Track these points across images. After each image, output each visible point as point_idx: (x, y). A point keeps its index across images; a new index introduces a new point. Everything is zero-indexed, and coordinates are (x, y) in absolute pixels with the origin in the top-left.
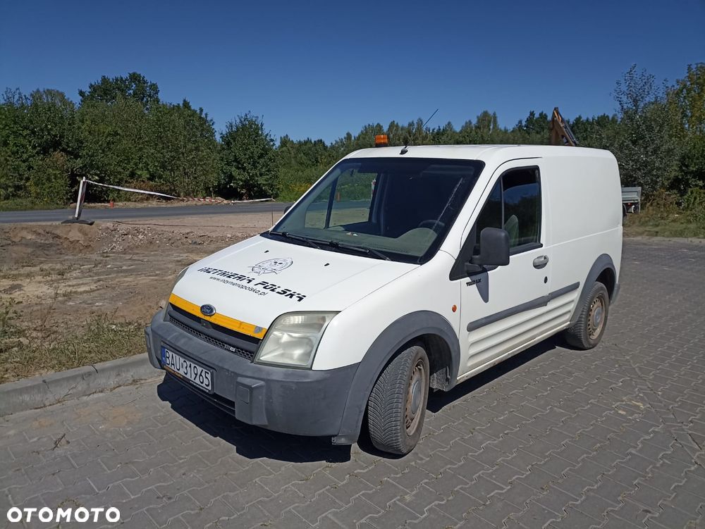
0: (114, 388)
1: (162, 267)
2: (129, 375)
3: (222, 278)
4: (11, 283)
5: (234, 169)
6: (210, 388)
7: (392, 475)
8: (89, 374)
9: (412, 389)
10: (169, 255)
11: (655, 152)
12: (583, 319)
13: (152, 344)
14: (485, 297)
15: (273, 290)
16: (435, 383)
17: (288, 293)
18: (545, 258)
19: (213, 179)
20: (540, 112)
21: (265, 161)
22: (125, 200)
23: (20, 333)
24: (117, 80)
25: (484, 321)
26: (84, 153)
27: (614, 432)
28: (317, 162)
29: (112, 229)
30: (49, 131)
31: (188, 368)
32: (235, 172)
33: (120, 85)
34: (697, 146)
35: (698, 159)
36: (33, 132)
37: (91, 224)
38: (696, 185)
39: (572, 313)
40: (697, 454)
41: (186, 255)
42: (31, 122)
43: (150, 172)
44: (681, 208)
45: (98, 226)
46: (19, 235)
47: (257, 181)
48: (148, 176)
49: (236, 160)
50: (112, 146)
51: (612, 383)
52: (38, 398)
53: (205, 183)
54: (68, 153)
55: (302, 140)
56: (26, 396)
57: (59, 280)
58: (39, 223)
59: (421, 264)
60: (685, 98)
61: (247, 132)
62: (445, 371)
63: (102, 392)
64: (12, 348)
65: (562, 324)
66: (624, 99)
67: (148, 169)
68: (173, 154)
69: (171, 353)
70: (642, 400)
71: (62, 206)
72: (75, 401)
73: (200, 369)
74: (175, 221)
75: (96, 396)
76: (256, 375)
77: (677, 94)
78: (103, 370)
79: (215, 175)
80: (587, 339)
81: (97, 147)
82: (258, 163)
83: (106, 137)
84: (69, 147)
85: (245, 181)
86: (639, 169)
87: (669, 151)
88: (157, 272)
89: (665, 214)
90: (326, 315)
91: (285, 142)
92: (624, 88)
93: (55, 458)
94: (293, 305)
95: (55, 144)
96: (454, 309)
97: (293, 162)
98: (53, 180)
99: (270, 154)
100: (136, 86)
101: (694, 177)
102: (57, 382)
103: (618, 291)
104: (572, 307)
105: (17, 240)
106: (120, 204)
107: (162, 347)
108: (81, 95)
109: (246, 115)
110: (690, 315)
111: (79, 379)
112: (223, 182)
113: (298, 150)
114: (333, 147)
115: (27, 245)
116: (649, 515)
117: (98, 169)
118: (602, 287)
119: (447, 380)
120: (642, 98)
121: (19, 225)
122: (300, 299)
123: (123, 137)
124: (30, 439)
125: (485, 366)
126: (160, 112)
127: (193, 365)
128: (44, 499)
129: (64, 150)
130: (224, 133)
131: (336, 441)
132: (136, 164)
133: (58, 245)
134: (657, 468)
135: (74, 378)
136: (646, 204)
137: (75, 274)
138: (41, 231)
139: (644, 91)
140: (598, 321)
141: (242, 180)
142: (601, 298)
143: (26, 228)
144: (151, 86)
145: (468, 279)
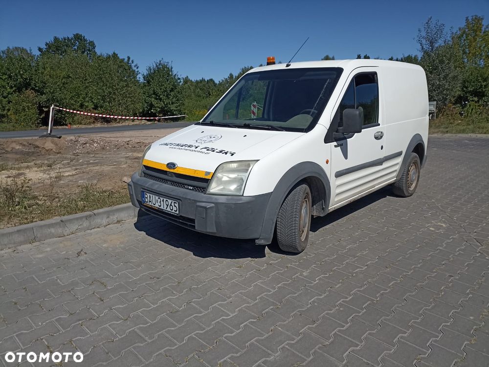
0: (107, 226)
1: (117, 160)
2: (114, 218)
3: (177, 147)
4: (17, 172)
5: (153, 99)
6: (177, 212)
7: (293, 263)
8: (90, 216)
9: (303, 211)
10: (119, 154)
11: (445, 77)
12: (404, 177)
13: (134, 192)
14: (346, 156)
15: (213, 151)
16: (315, 212)
17: (224, 152)
18: (382, 133)
19: (139, 107)
20: (365, 55)
21: (175, 94)
22: (78, 124)
23: (35, 198)
24: (65, 39)
25: (345, 171)
26: (48, 90)
27: (427, 239)
28: (210, 95)
29: (75, 140)
30: (21, 75)
31: (162, 202)
32: (154, 102)
33: (67, 42)
34: (473, 73)
35: (474, 82)
36: (10, 77)
37: (60, 138)
38: (473, 101)
39: (398, 171)
40: (480, 248)
41: (131, 153)
42: (8, 69)
43: (94, 103)
44: (463, 116)
45: (64, 138)
46: (11, 146)
47: (170, 108)
48: (93, 107)
49: (154, 93)
50: (66, 85)
51: (424, 214)
52: (60, 230)
53: (133, 110)
54: (36, 91)
55: (198, 79)
56: (52, 229)
57: (49, 169)
58: (23, 138)
59: (307, 132)
60: (464, 40)
61: (162, 73)
62: (321, 203)
63: (99, 227)
64: (33, 206)
65: (391, 179)
66: (424, 42)
67: (92, 101)
68: (110, 90)
69: (148, 195)
70: (444, 222)
71: (35, 128)
72: (83, 233)
73: (170, 201)
74: (118, 134)
75: (96, 230)
76: (209, 201)
77: (460, 38)
78: (99, 214)
79: (141, 104)
80: (407, 190)
81: (56, 86)
82: (170, 95)
83: (62, 80)
84: (36, 87)
85: (161, 108)
86: (434, 90)
87: (454, 77)
88: (115, 163)
89: (452, 121)
90: (250, 163)
91: (186, 80)
92: (424, 34)
93: (80, 261)
94: (228, 158)
95: (27, 85)
96: (327, 162)
97: (193, 95)
98: (27, 110)
99: (178, 90)
100: (79, 43)
101: (471, 95)
102: (70, 221)
103: (426, 161)
104: (397, 168)
105: (9, 150)
106: (75, 126)
107: (142, 191)
108: (40, 51)
109: (160, 61)
110: (472, 177)
111: (84, 219)
112: (146, 109)
113: (196, 87)
114: (220, 84)
115: (16, 153)
116: (452, 278)
117: (57, 101)
118: (416, 156)
119: (323, 209)
120: (436, 40)
121: (10, 140)
122: (232, 155)
123: (74, 79)
124: (61, 252)
125: (346, 202)
126: (100, 60)
127: (165, 200)
128: (80, 281)
129: (33, 89)
130: (145, 74)
131: (258, 242)
132: (84, 98)
133: (38, 152)
134: (456, 256)
135: (81, 218)
136: (439, 114)
137: (58, 166)
138: (25, 143)
139: (437, 36)
140: (414, 178)
141: (159, 108)
142: (415, 163)
143: (15, 141)
144: (89, 43)
145: (335, 143)
